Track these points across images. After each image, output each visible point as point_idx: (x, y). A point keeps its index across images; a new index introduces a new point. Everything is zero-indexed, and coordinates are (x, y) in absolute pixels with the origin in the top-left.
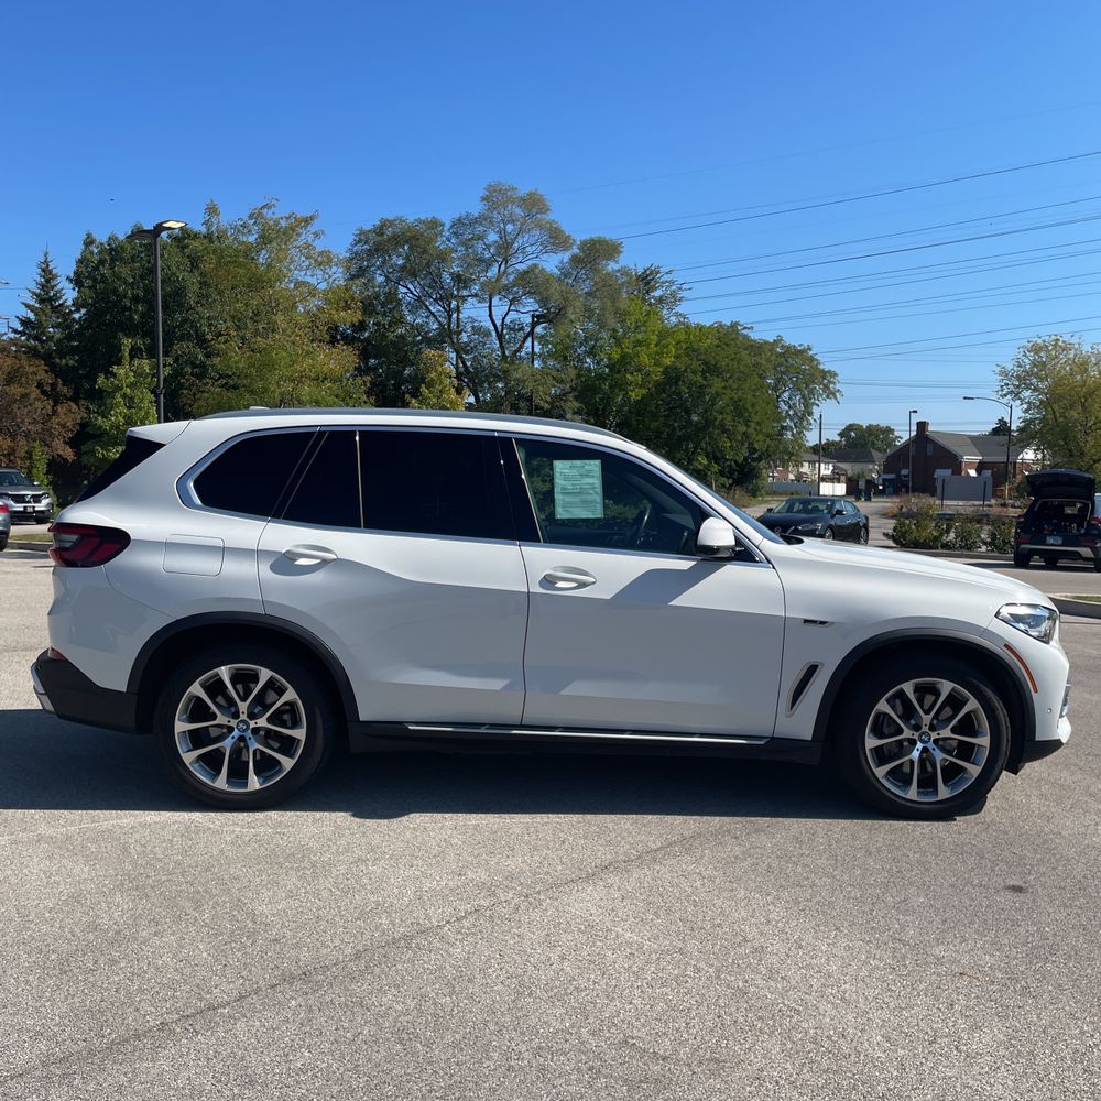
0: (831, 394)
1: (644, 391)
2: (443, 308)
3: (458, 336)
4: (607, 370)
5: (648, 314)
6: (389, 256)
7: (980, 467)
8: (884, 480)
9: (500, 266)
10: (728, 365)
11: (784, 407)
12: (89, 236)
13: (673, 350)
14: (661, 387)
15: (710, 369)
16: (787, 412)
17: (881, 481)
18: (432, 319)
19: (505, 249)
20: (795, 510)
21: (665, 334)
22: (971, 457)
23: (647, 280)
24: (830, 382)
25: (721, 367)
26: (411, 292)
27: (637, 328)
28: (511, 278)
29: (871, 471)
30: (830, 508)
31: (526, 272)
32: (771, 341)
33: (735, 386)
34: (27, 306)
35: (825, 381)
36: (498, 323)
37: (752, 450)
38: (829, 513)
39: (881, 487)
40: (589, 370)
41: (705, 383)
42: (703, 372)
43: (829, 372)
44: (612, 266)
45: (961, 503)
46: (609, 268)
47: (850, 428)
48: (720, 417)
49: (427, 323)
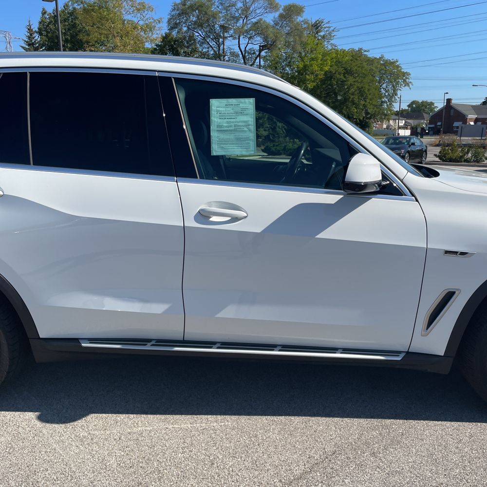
0: (407, 84)
1: (315, 84)
2: (216, 43)
3: (224, 57)
4: (297, 74)
5: (317, 44)
6: (189, 16)
7: (476, 121)
8: (429, 128)
9: (243, 20)
10: (356, 70)
11: (383, 91)
12: (44, 9)
13: (329, 62)
14: (323, 81)
15: (348, 72)
16: (385, 94)
17: (427, 129)
18: (210, 49)
19: (246, 10)
20: (390, 143)
21: (325, 54)
22: (472, 116)
23: (317, 26)
24: (407, 78)
25: (353, 71)
26: (200, 36)
27: (312, 51)
28: (249, 26)
29: (423, 123)
30: (408, 142)
31: (256, 23)
32: (378, 58)
33: (359, 81)
34: (23, 48)
35: (404, 78)
36: (243, 50)
37: (367, 113)
38: (408, 144)
39: (427, 131)
40: (288, 74)
41: (345, 79)
42: (344, 74)
43: (406, 72)
44: (299, 19)
45: (470, 138)
46: (298, 20)
47: (413, 102)
48: (352, 97)
49: (208, 51)
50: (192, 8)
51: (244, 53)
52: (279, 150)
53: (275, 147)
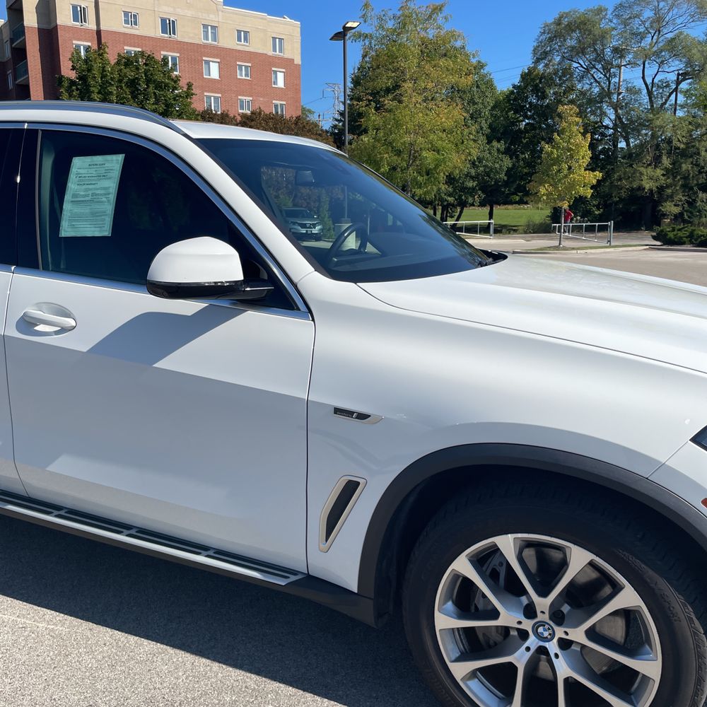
2: (605, 75)
6: (565, 40)
9: (653, 37)
18: (595, 84)
19: (658, 23)
26: (582, 67)
28: (661, 45)
31: (673, 39)
49: (591, 88)
50: (571, 28)
51: (650, 87)
52: (681, 238)
53: (675, 233)
